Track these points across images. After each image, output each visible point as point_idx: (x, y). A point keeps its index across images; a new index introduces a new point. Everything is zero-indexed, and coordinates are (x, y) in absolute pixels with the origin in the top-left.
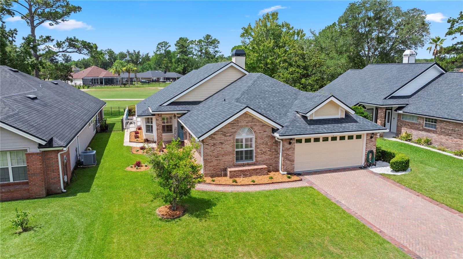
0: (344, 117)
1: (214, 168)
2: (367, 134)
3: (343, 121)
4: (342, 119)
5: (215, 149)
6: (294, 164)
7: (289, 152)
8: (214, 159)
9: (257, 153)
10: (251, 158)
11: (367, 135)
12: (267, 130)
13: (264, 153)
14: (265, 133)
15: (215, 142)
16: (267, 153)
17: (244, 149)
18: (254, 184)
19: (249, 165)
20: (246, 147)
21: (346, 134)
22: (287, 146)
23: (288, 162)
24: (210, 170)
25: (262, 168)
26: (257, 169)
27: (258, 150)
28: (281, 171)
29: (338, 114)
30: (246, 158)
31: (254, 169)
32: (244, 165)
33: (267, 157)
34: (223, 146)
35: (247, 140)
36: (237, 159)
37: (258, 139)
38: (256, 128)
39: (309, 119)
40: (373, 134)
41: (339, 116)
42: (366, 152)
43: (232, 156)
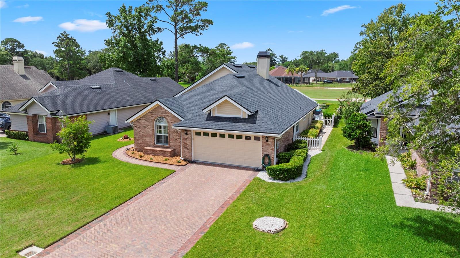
0: (247, 118)
1: (141, 145)
2: (263, 137)
4: (245, 119)
6: (191, 153)
9: (170, 139)
10: (167, 142)
17: (163, 134)
21: (244, 134)
22: (185, 136)
23: (186, 150)
25: (166, 151)
26: (162, 151)
27: (171, 137)
28: (181, 157)
29: (241, 114)
30: (164, 142)
31: (160, 151)
32: (160, 147)
34: (146, 129)
35: (164, 127)
36: (157, 141)
37: (170, 127)
38: (168, 118)
39: (212, 115)
40: (267, 137)
41: (241, 116)
42: (262, 155)
43: (152, 138)
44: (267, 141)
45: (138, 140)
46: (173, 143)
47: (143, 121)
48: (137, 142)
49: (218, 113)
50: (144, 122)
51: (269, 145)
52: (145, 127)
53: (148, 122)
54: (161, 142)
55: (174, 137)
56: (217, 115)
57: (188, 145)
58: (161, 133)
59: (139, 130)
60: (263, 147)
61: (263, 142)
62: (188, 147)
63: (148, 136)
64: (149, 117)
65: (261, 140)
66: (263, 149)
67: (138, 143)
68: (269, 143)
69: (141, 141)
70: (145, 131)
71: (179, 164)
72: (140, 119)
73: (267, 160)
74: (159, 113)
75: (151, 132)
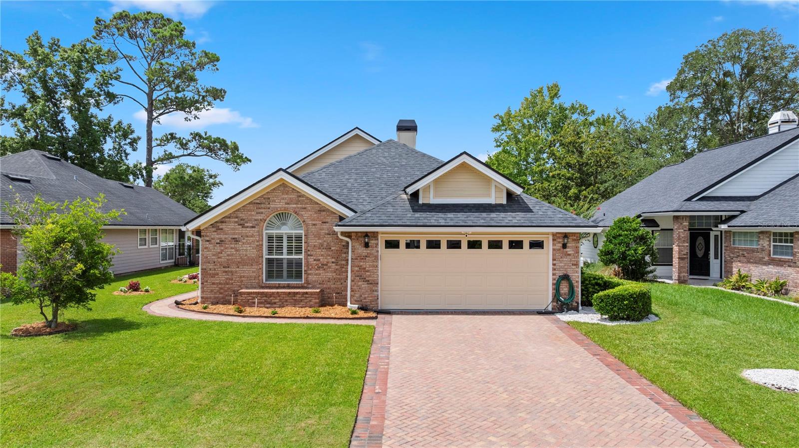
0: (504, 202)
1: (221, 288)
2: (555, 237)
3: (500, 208)
4: (500, 205)
5: (222, 251)
6: (377, 291)
7: (367, 265)
8: (220, 270)
9: (307, 264)
10: (299, 276)
11: (554, 239)
12: (329, 219)
13: (323, 266)
14: (325, 226)
15: (223, 237)
16: (330, 267)
17: (285, 256)
18: (274, 316)
19: (289, 287)
20: (290, 252)
21: (505, 237)
22: (362, 251)
23: (364, 285)
24: (212, 291)
25: (308, 294)
26: (296, 294)
27: (311, 259)
28: (349, 304)
29: (489, 196)
30: (290, 276)
31: (291, 294)
32: (279, 287)
33: (330, 275)
34: (239, 246)
35: (290, 238)
36: (270, 275)
37: (311, 237)
38: (306, 215)
39: (421, 202)
40: (566, 236)
41: (492, 200)
42: (554, 279)
43: (255, 268)
44: (564, 246)
45: (213, 276)
46: (316, 274)
47: (232, 226)
48: (211, 280)
49: (435, 196)
50: (234, 229)
51: (569, 255)
52: (236, 240)
53: (248, 227)
54: (280, 276)
55: (319, 260)
56: (434, 200)
57: (368, 271)
58: (282, 253)
59: (218, 249)
60: (554, 260)
61: (554, 250)
62: (369, 276)
63: (242, 263)
64: (251, 215)
65: (549, 245)
66: (554, 265)
67: (213, 284)
68: (569, 250)
69: (222, 278)
70: (237, 251)
72: (222, 222)
73: (564, 289)
74: (279, 204)
75: (252, 253)
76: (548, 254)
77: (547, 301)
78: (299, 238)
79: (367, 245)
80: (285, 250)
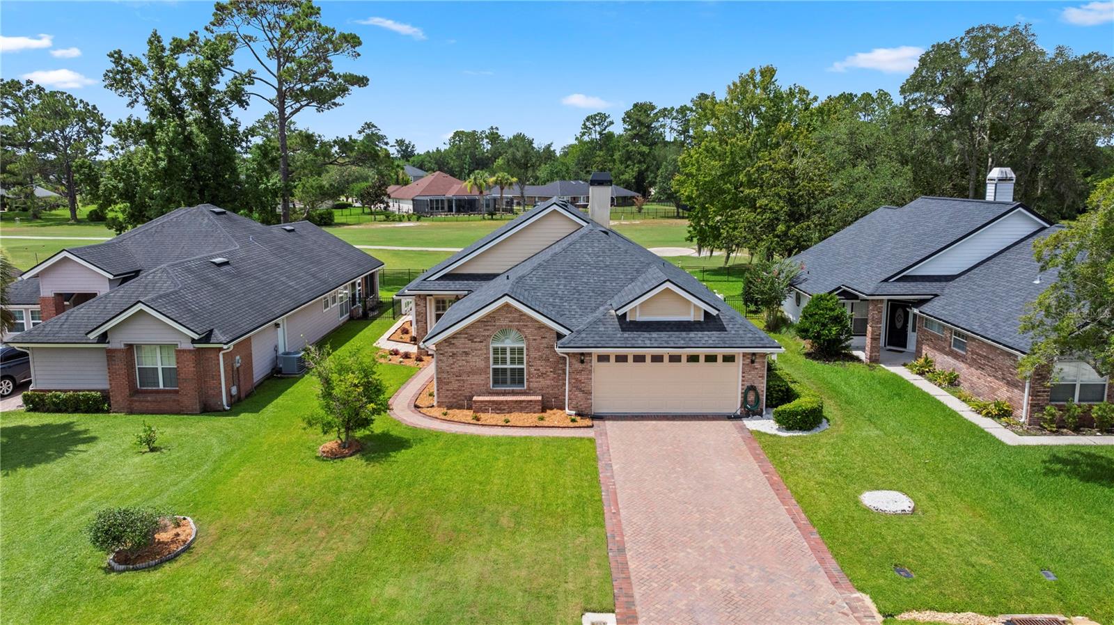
0: (702, 320)
1: (454, 394)
2: (745, 355)
3: (698, 326)
4: (699, 322)
5: (454, 362)
6: (591, 399)
7: (582, 377)
8: (453, 379)
9: (529, 373)
10: (521, 382)
11: (743, 356)
12: (547, 335)
13: (543, 375)
14: (544, 341)
15: (455, 350)
16: (548, 376)
17: (508, 366)
18: (506, 424)
19: (513, 393)
20: (513, 362)
21: (702, 352)
22: (578, 366)
23: (580, 395)
24: (447, 396)
25: (531, 401)
26: (521, 402)
27: (532, 369)
28: (567, 409)
29: (689, 314)
30: (513, 382)
31: (516, 401)
32: (504, 393)
33: (548, 382)
34: (470, 357)
35: (512, 350)
36: (496, 382)
37: (532, 349)
38: (527, 331)
39: (628, 320)
40: (754, 354)
41: (691, 317)
42: (742, 389)
43: (483, 376)
44: (753, 362)
45: (448, 383)
46: (537, 382)
47: (462, 341)
48: (445, 387)
49: (641, 315)
50: (464, 344)
51: (757, 369)
52: (466, 354)
53: (476, 342)
54: (504, 382)
55: (539, 370)
56: (639, 317)
57: (583, 383)
58: (505, 363)
59: (451, 361)
60: (743, 373)
61: (743, 364)
62: (584, 387)
63: (472, 372)
64: (479, 332)
65: (740, 361)
66: (743, 377)
67: (448, 390)
68: (757, 365)
69: (455, 385)
70: (467, 362)
71: (576, 424)
72: (454, 338)
73: (751, 397)
74: (504, 322)
75: (480, 364)
76: (739, 366)
77: (736, 407)
78: (521, 351)
79: (582, 362)
80: (508, 360)
